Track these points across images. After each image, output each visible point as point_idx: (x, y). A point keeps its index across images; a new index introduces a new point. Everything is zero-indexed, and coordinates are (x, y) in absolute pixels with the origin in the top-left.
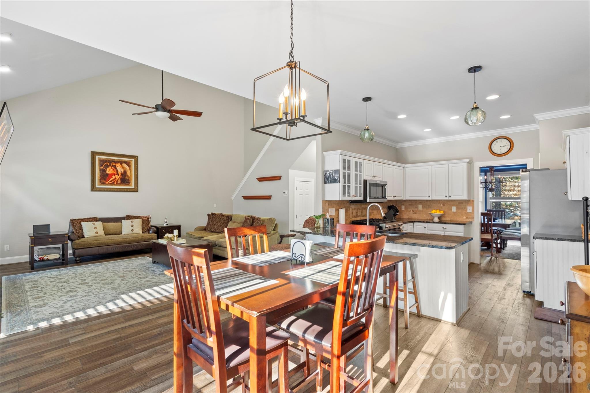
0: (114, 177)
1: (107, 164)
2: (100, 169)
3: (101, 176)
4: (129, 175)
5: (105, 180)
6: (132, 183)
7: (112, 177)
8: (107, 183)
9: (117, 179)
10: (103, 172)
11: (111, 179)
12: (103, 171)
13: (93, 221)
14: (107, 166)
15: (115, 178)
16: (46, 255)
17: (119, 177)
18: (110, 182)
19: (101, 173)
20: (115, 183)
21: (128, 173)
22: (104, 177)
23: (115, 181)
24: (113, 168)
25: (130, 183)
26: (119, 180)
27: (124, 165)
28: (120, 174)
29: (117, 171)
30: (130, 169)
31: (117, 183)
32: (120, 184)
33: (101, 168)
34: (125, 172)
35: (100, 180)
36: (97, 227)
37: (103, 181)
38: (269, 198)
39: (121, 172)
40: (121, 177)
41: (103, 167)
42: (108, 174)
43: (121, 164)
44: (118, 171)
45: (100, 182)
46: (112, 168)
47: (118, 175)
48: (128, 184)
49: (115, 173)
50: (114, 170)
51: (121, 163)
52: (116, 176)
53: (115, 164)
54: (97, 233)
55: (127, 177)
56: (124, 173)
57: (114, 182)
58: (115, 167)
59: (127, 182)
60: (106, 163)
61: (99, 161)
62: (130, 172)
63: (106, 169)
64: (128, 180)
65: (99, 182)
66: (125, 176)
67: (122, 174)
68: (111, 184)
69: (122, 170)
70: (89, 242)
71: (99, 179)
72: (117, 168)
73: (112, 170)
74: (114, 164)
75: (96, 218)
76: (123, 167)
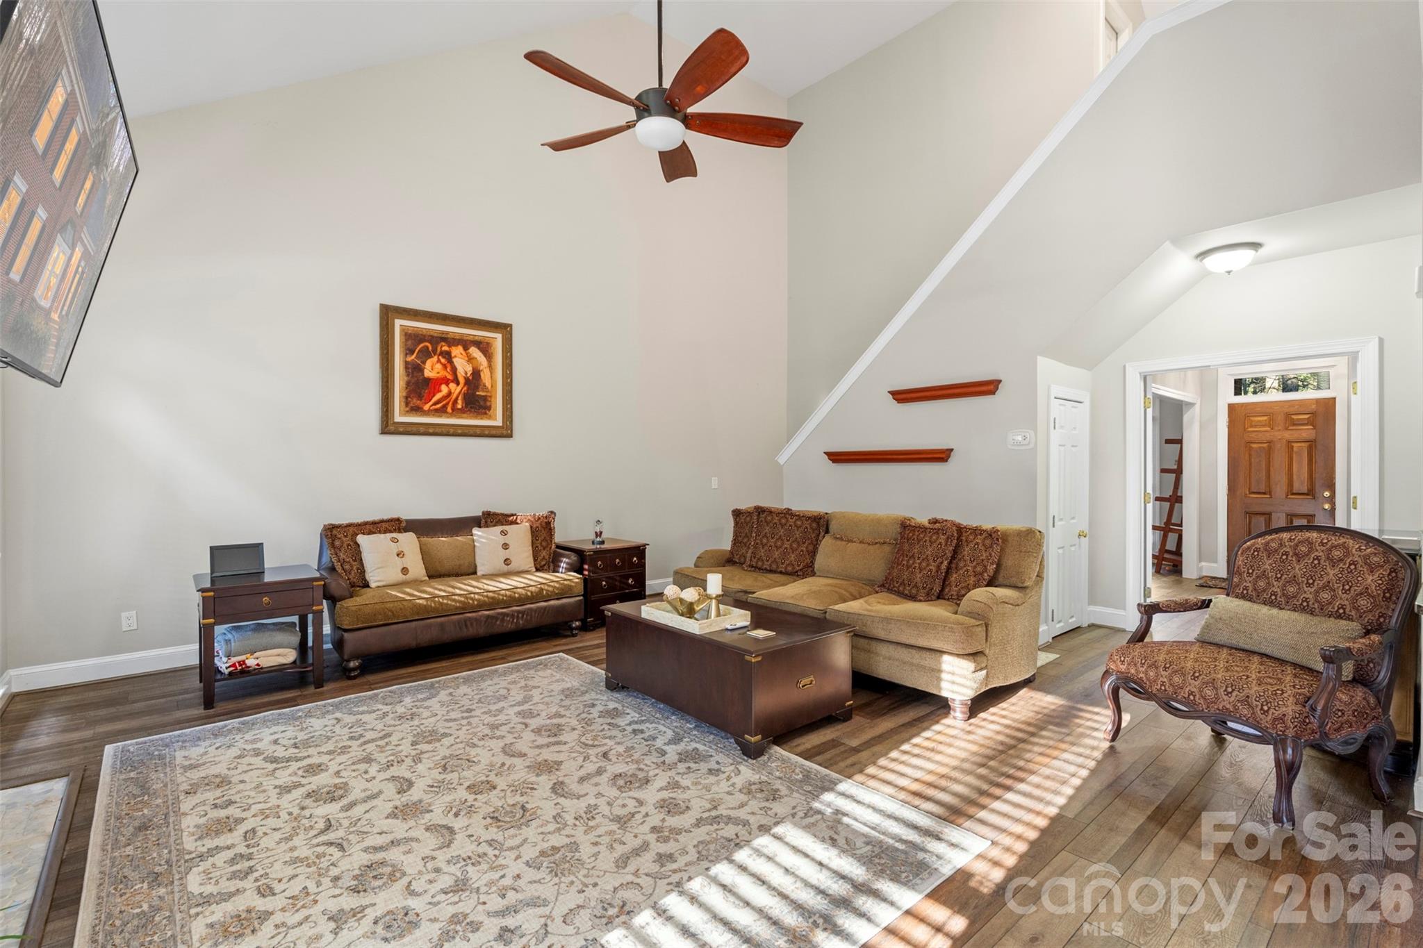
0: (444, 389)
1: (427, 347)
2: (406, 363)
3: (408, 384)
4: (488, 384)
5: (420, 397)
6: (495, 410)
7: (440, 391)
8: (426, 407)
9: (454, 396)
10: (415, 374)
11: (438, 396)
12: (414, 370)
13: (391, 532)
14: (426, 354)
15: (450, 394)
16: (252, 653)
17: (459, 388)
18: (435, 404)
19: (408, 375)
20: (449, 410)
21: (485, 377)
22: (420, 389)
23: (448, 404)
24: (443, 360)
25: (489, 408)
26: (460, 398)
27: (474, 351)
28: (462, 381)
29: (454, 370)
30: (490, 366)
31: (453, 410)
32: (462, 411)
33: (410, 359)
34: (476, 373)
35: (406, 398)
36: (405, 552)
37: (415, 402)
38: (941, 456)
39: (466, 373)
40: (465, 388)
41: (413, 357)
42: (428, 380)
43: (466, 349)
44: (456, 369)
45: (407, 404)
46: (439, 361)
47: (458, 383)
48: (486, 413)
49: (449, 377)
50: (445, 366)
51: (466, 343)
52: (452, 386)
53: (449, 346)
54: (405, 571)
55: (483, 391)
56: (474, 380)
57: (445, 407)
58: (448, 356)
59: (481, 407)
60: (422, 345)
61: (403, 337)
62: (491, 373)
63: (424, 363)
64: (485, 398)
65: (403, 404)
66: (477, 388)
67: (467, 381)
68: (437, 411)
69: (469, 369)
70: (388, 605)
71: (404, 394)
72: (455, 360)
73: (439, 366)
74: (445, 348)
75: (398, 520)
76: (470, 359)
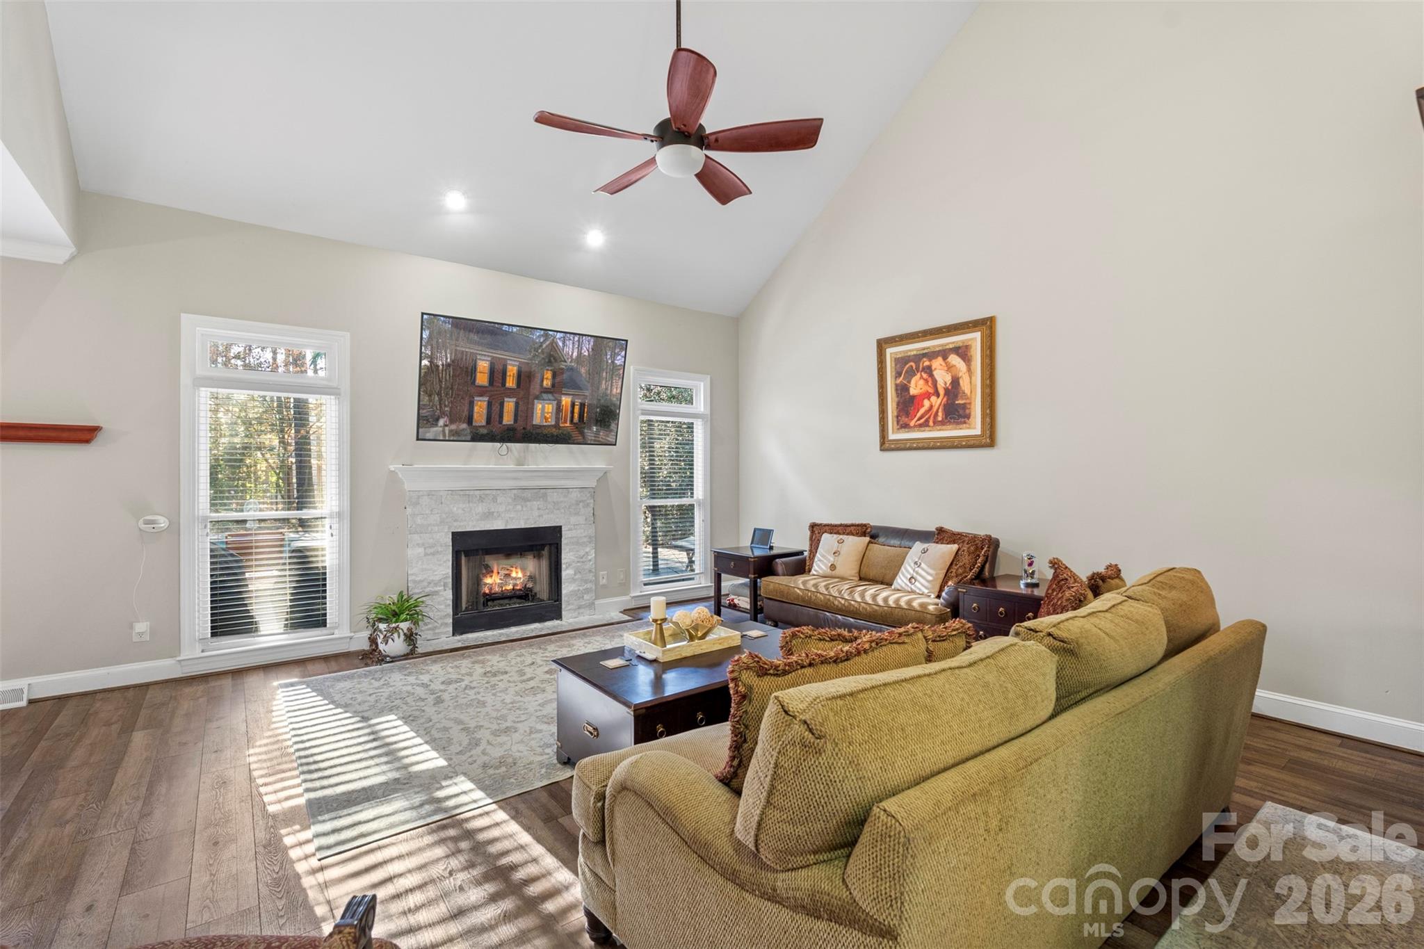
0: (927, 403)
1: (912, 366)
2: (897, 385)
3: (898, 404)
4: (967, 391)
5: (907, 415)
6: (975, 417)
7: (923, 406)
8: (912, 424)
9: (935, 409)
10: (903, 394)
11: (922, 411)
12: (902, 389)
13: (840, 534)
14: (911, 373)
15: (931, 407)
16: (739, 596)
17: (939, 400)
18: (919, 419)
19: (898, 397)
20: (931, 423)
23: (929, 417)
24: (925, 376)
25: (968, 417)
26: (940, 410)
27: (954, 359)
28: (942, 392)
29: (935, 383)
30: (969, 370)
31: (934, 423)
32: (942, 423)
33: (898, 381)
34: (956, 382)
35: (897, 417)
36: (842, 553)
37: (904, 419)
39: (946, 383)
41: (901, 378)
42: (914, 397)
43: (945, 358)
44: (936, 381)
45: (898, 422)
46: (921, 377)
47: (938, 396)
48: (965, 423)
49: (931, 391)
50: (926, 381)
51: (944, 354)
52: (933, 399)
53: (930, 360)
54: (833, 567)
55: (963, 399)
56: (954, 388)
57: (927, 421)
58: (929, 370)
59: (960, 416)
60: (907, 366)
61: (893, 363)
62: (971, 378)
63: (909, 382)
64: (964, 407)
65: (895, 423)
66: (956, 397)
67: (947, 391)
68: (921, 426)
69: (949, 379)
71: (895, 414)
72: (935, 373)
73: (922, 382)
74: (927, 363)
75: (865, 525)
